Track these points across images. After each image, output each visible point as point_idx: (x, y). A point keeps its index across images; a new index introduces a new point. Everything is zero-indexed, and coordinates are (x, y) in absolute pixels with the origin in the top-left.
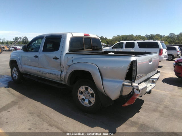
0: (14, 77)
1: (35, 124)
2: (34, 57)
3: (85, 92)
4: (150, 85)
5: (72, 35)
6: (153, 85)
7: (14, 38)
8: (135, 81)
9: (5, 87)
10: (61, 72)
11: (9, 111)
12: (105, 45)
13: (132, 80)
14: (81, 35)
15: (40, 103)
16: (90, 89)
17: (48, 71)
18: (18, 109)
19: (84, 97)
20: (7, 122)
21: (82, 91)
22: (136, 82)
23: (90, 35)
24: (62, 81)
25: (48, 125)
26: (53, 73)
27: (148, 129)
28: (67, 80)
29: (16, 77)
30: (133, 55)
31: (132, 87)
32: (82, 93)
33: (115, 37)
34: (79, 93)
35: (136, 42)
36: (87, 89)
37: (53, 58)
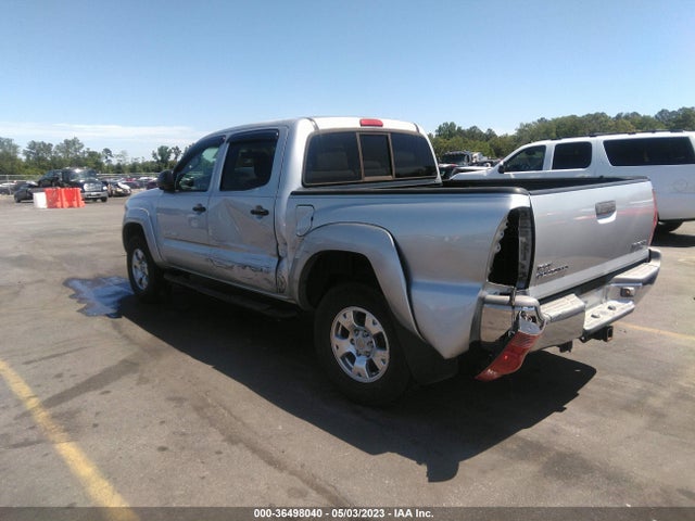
0: (137, 281)
1: (183, 434)
2: (195, 209)
3: (356, 330)
4: (610, 308)
5: (316, 127)
6: (622, 307)
7: (156, 151)
8: (527, 287)
9: (108, 315)
10: (276, 259)
11: (108, 392)
12: (485, 159)
13: (517, 284)
14: (351, 123)
15: (210, 367)
16: (370, 318)
17: (237, 257)
18: (138, 384)
19: (351, 349)
20: (95, 425)
21: (346, 326)
22: (531, 289)
23: (383, 121)
24: (282, 292)
25: (222, 438)
26: (253, 263)
27: (584, 473)
28: (296, 287)
29: (144, 281)
30: (518, 190)
31: (513, 307)
32: (345, 334)
33: (527, 126)
34: (337, 335)
35: (598, 142)
36: (360, 318)
37: (253, 212)
